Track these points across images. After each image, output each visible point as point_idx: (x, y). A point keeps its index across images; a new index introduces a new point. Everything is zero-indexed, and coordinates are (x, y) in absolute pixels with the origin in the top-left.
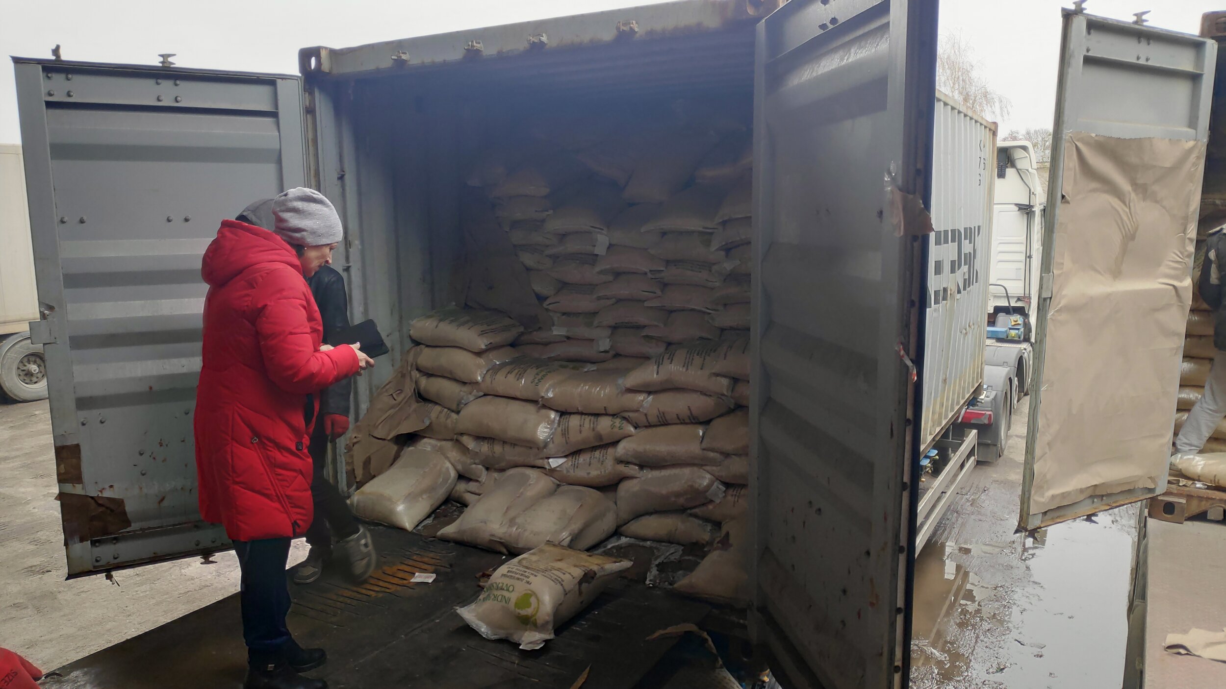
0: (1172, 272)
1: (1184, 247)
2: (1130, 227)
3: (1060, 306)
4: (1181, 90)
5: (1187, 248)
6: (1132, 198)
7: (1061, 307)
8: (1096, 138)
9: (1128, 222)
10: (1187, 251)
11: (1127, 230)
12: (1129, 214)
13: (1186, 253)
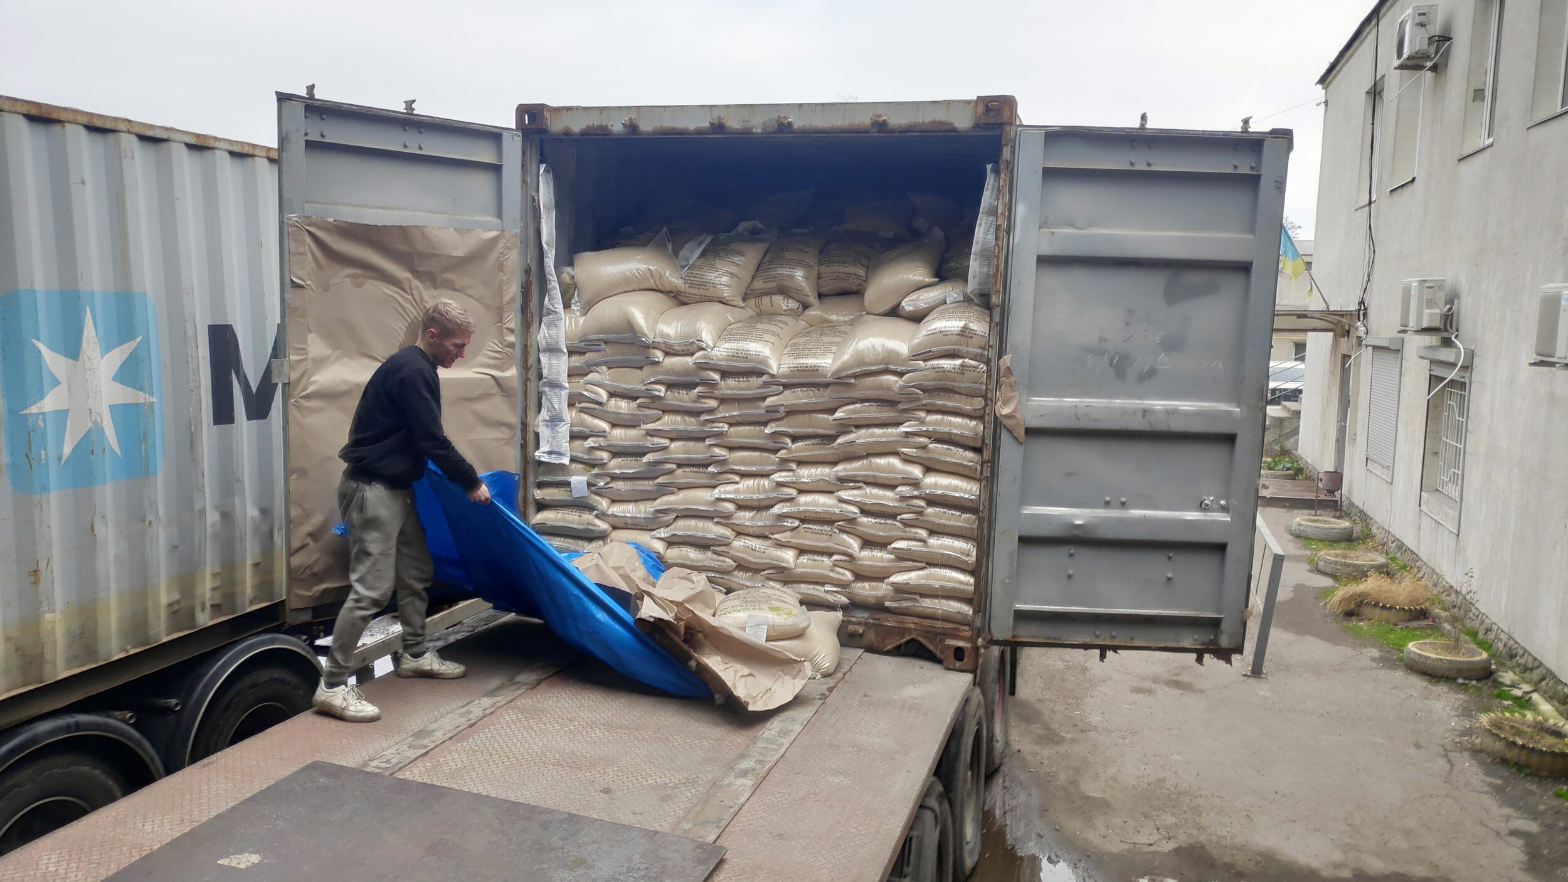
0: (491, 362)
1: (503, 338)
2: (415, 313)
3: (307, 392)
4: (481, 183)
5: (506, 338)
6: (413, 286)
7: (308, 394)
8: (335, 223)
9: (412, 309)
10: (505, 340)
11: (413, 317)
12: (413, 301)
13: (505, 343)
